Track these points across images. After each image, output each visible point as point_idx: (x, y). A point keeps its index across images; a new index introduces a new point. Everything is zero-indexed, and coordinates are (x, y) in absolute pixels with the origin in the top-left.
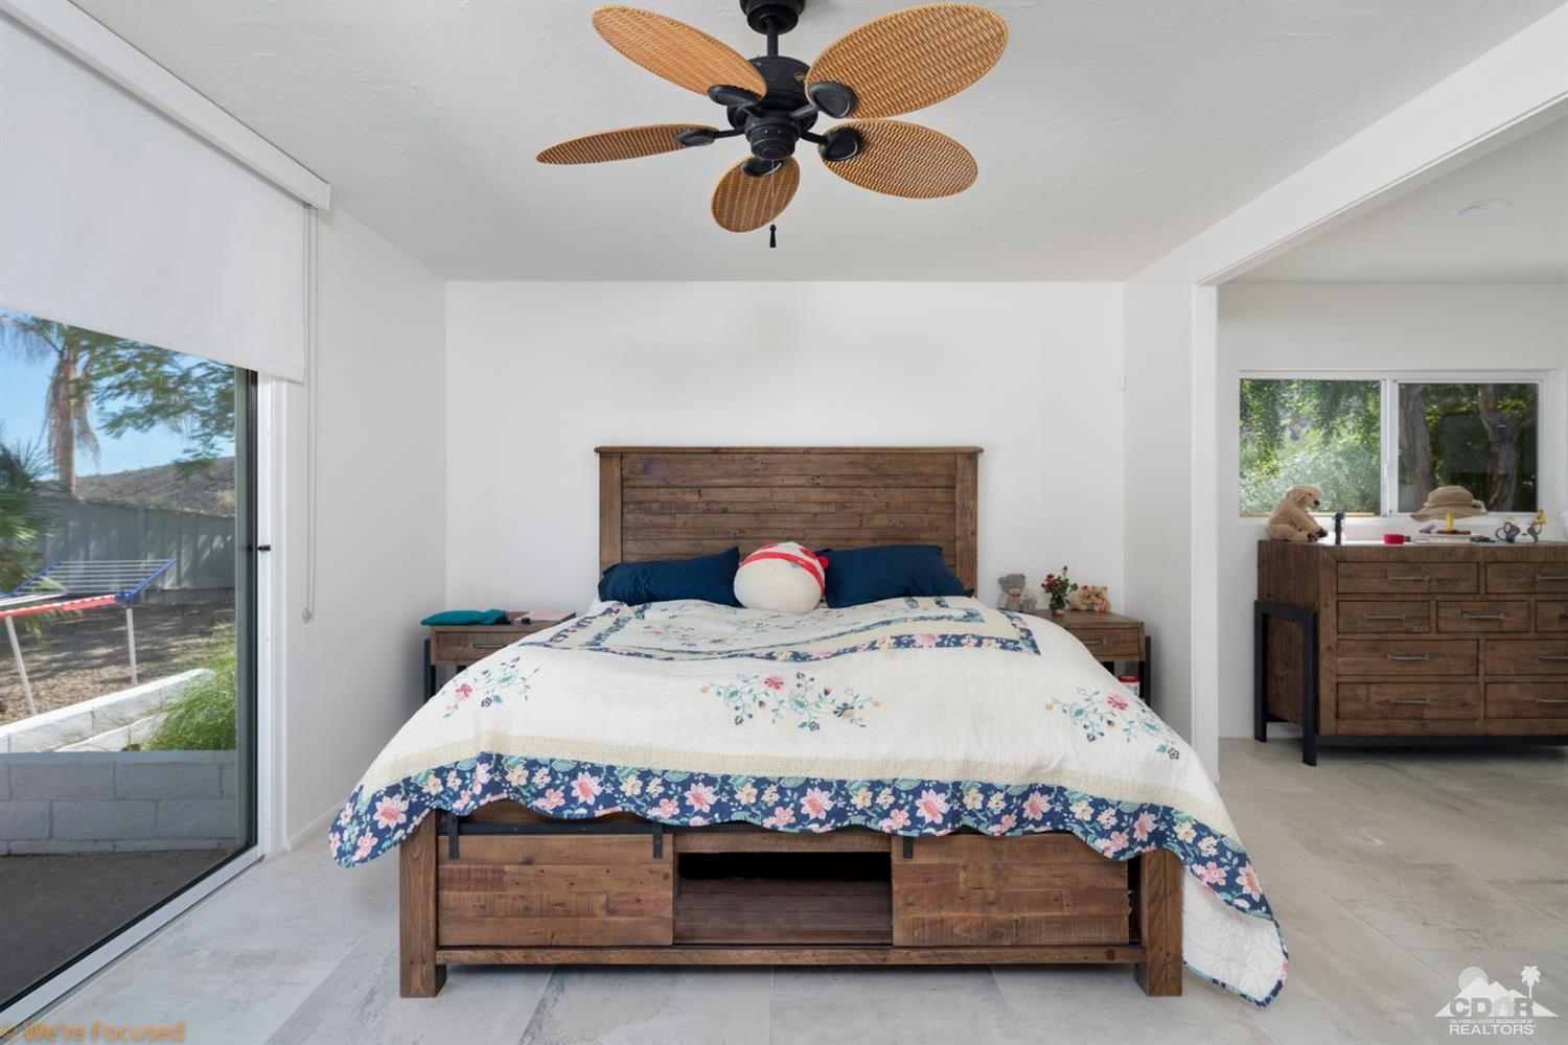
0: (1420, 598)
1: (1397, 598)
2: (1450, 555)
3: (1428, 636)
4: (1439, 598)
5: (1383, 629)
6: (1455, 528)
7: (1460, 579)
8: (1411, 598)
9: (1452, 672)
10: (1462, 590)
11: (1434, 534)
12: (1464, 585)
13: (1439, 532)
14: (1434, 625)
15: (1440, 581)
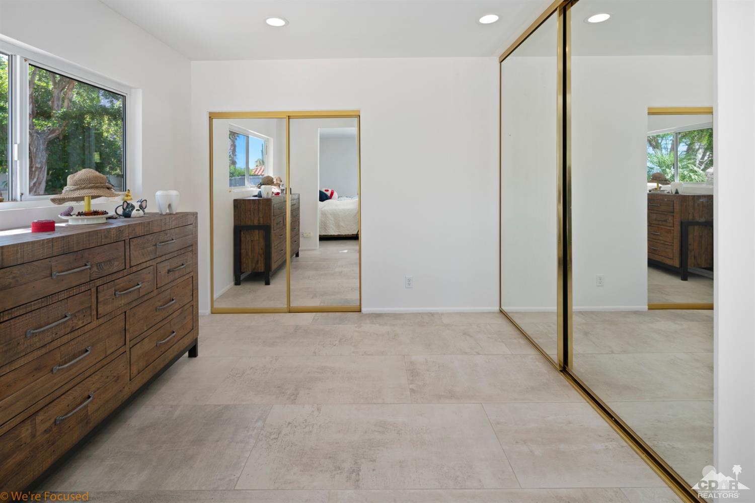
0: (83, 288)
1: (63, 296)
2: (106, 237)
3: (90, 327)
4: (98, 283)
5: (48, 339)
6: (93, 209)
7: (113, 259)
8: (75, 291)
9: (109, 352)
10: (115, 269)
11: (74, 217)
12: (116, 263)
13: (79, 214)
14: (94, 313)
15: (99, 265)
